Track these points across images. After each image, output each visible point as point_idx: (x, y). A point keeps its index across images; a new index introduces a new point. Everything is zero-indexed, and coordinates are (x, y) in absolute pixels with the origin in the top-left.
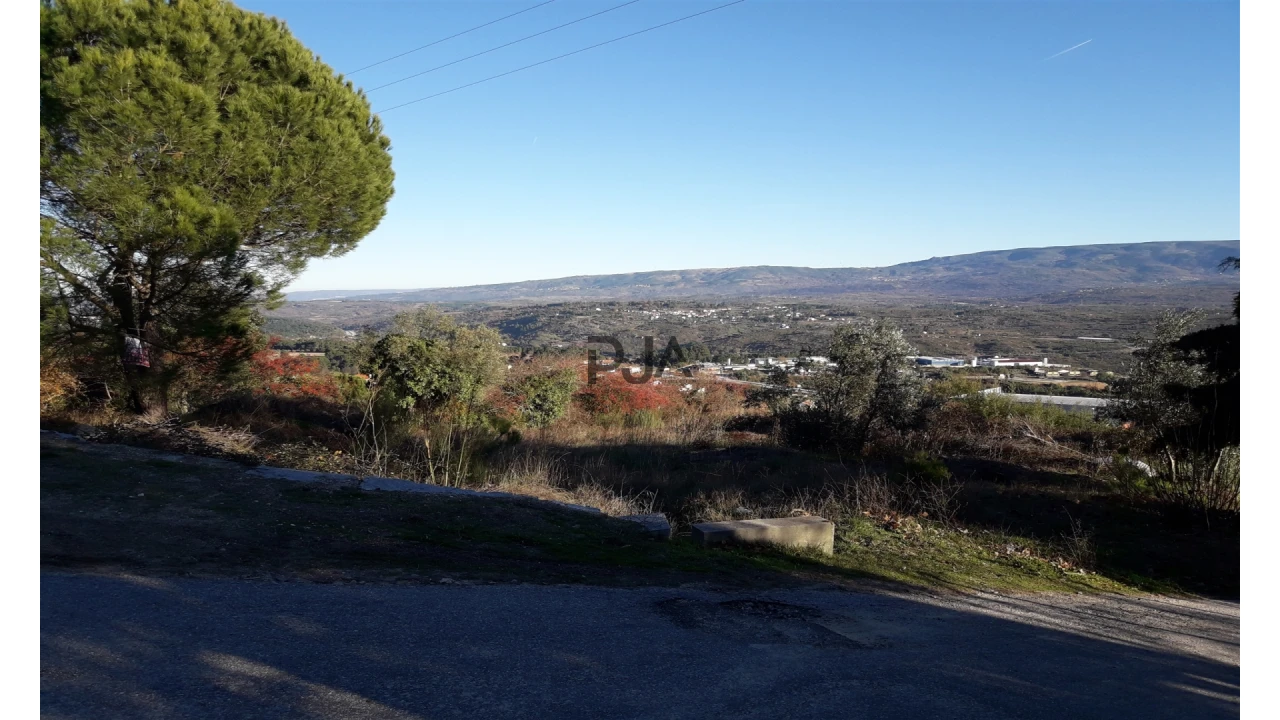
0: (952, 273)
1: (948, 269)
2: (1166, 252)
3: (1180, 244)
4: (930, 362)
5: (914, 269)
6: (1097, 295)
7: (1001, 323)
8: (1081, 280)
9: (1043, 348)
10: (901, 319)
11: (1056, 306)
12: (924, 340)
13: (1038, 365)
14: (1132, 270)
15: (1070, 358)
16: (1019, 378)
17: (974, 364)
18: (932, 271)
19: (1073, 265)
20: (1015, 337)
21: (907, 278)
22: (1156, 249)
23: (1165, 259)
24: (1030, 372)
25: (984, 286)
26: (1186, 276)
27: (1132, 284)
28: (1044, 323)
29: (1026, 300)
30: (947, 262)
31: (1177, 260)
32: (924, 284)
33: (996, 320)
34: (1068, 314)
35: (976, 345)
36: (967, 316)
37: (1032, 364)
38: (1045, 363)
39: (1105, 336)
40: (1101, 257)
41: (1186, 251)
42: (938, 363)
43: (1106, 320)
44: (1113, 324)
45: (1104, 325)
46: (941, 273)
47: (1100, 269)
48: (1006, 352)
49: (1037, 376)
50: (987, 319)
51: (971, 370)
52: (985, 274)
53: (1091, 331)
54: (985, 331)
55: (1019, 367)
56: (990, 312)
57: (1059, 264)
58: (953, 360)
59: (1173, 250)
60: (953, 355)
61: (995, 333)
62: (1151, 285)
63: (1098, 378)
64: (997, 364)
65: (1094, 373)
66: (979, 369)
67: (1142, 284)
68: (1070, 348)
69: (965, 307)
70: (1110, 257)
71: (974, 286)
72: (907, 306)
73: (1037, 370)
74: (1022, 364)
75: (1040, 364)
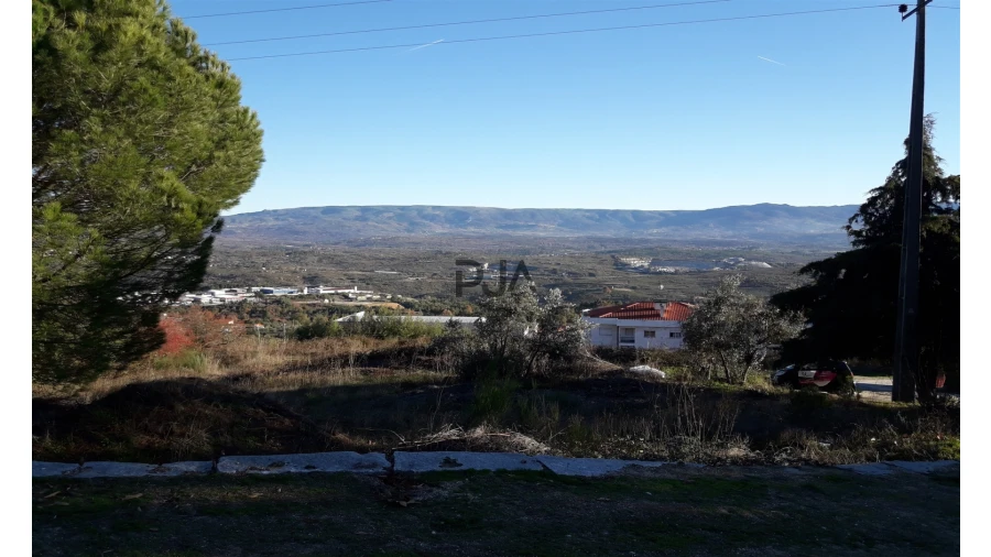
0: (280, 223)
1: (277, 219)
2: (426, 212)
3: (434, 208)
4: (272, 292)
5: (250, 218)
6: (385, 242)
7: (320, 261)
8: (373, 231)
9: (352, 279)
10: (244, 257)
11: (357, 249)
12: (263, 273)
13: (351, 292)
14: (405, 224)
15: (370, 287)
16: (339, 302)
17: (306, 292)
18: (265, 221)
19: (365, 220)
20: (331, 271)
21: (245, 225)
22: (420, 210)
23: (425, 217)
24: (346, 297)
25: (304, 233)
26: (439, 230)
27: (406, 234)
28: (350, 261)
29: (336, 244)
30: (275, 214)
31: (433, 218)
32: (259, 230)
33: (316, 258)
34: (367, 255)
35: (304, 278)
36: (295, 255)
37: (347, 291)
38: (356, 290)
39: (393, 270)
40: (386, 215)
41: (438, 213)
42: (278, 292)
43: (393, 259)
44: (397, 262)
45: (392, 262)
46: (271, 222)
47: (384, 223)
48: (326, 283)
49: (351, 300)
50: (310, 259)
51: (301, 297)
52: (305, 224)
53: (383, 267)
54: (310, 267)
55: (338, 294)
56: (312, 252)
57: (357, 218)
58: (289, 289)
59: (430, 211)
60: (286, 286)
61: (317, 269)
62: (419, 235)
63: (392, 300)
64: (322, 292)
65: (389, 297)
66: (309, 295)
67: (413, 234)
68: (370, 279)
69: (292, 249)
70: (391, 214)
71: (297, 233)
72: (248, 247)
73: (350, 295)
74: (339, 291)
75: (352, 291)
